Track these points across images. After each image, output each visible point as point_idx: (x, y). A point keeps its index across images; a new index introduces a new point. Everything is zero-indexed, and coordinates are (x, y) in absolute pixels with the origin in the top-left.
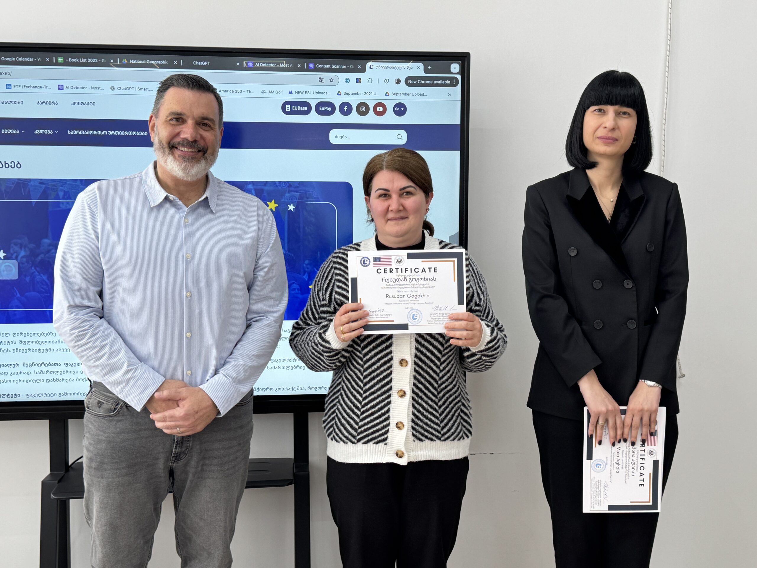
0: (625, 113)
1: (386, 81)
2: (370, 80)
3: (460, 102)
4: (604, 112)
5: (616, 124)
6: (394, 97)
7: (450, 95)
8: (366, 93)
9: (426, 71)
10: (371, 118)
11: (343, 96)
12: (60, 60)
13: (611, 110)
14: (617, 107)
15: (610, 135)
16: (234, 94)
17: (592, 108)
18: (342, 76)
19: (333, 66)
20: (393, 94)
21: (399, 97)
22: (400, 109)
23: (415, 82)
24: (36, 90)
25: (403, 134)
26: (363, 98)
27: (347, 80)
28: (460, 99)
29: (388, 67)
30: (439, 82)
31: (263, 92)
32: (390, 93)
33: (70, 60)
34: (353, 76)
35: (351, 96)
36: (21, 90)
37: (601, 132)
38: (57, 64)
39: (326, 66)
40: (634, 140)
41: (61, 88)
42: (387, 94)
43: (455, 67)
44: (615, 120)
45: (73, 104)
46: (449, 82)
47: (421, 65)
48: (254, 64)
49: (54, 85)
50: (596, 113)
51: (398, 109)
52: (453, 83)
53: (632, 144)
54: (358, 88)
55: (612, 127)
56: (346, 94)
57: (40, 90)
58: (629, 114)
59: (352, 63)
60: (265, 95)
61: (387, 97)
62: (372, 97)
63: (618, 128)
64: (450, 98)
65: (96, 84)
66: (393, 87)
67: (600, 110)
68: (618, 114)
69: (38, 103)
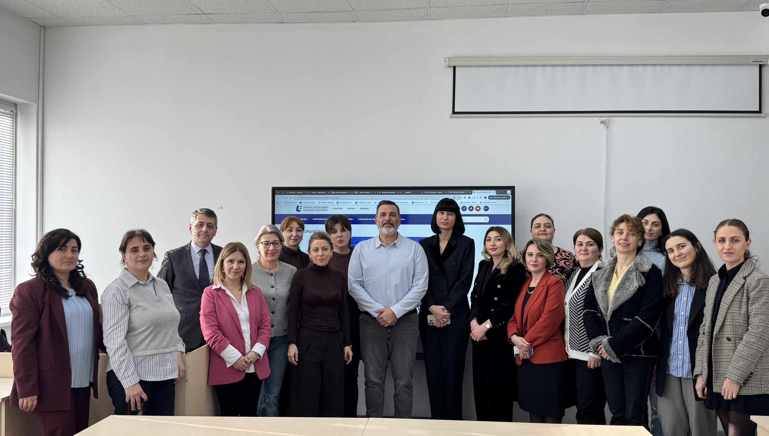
0: (450, 214)
1: (481, 198)
2: (474, 198)
3: (511, 206)
4: (443, 213)
5: (447, 218)
6: (484, 204)
7: (507, 202)
8: (472, 202)
9: (497, 193)
10: (474, 212)
11: (463, 204)
12: (356, 192)
13: (445, 213)
14: (447, 212)
15: (445, 222)
16: (420, 204)
17: (439, 212)
18: (463, 196)
19: (459, 192)
20: (484, 203)
21: (486, 204)
22: (486, 209)
23: (492, 198)
24: (347, 204)
25: (488, 218)
26: (471, 204)
27: (465, 198)
28: (511, 204)
29: (481, 192)
30: (502, 198)
31: (431, 203)
32: (482, 202)
33: (360, 192)
34: (467, 196)
35: (466, 204)
36: (342, 204)
37: (442, 221)
38: (355, 194)
39: (456, 192)
40: (455, 223)
41: (356, 203)
42: (481, 203)
43: (509, 192)
44: (447, 216)
45: (361, 209)
46: (506, 198)
47: (495, 191)
48: (428, 192)
49: (353, 202)
50: (440, 213)
51: (485, 208)
52: (508, 198)
53: (454, 225)
54: (470, 200)
55: (446, 219)
56: (464, 203)
57: (349, 204)
58: (452, 214)
59: (467, 191)
60: (432, 204)
61: (481, 204)
62: (475, 204)
63: (448, 219)
64: (506, 204)
65: (369, 201)
66: (483, 200)
67: (442, 213)
68: (448, 214)
69: (348, 209)
